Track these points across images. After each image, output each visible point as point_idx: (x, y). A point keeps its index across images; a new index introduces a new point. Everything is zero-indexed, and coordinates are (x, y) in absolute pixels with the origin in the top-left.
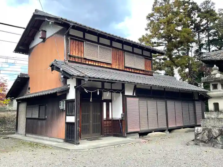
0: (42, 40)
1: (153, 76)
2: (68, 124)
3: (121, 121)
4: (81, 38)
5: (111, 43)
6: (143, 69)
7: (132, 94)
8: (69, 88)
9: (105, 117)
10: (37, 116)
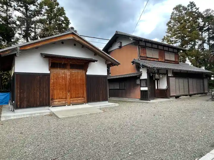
0: (119, 47)
1: (179, 64)
2: (142, 91)
3: (166, 90)
4: (145, 46)
5: (158, 47)
6: (174, 60)
7: (171, 76)
8: (142, 73)
9: (156, 88)
10: (118, 88)
